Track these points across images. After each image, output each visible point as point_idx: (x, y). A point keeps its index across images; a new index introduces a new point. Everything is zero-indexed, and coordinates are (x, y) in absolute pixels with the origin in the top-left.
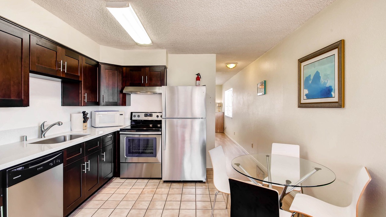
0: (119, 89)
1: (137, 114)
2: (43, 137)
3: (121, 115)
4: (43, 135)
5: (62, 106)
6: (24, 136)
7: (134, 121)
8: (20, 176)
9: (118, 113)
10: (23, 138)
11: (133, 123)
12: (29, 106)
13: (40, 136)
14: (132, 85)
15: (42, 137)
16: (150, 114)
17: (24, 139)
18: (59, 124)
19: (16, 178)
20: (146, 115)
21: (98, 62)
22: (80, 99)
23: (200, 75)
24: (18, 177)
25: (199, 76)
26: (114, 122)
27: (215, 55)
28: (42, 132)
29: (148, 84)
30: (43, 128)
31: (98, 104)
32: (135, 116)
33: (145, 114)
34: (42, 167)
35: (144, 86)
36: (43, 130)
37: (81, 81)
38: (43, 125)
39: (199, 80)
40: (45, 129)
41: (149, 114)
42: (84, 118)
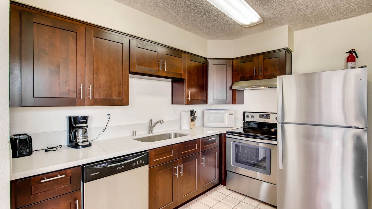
0: (229, 85)
1: (250, 115)
3: (230, 114)
5: (172, 104)
6: (134, 131)
7: (247, 122)
8: (98, 173)
9: (228, 113)
11: (246, 125)
12: (128, 105)
15: (150, 133)
16: (267, 115)
17: (134, 133)
18: (161, 122)
19: (93, 174)
20: (262, 116)
21: (206, 59)
22: (184, 98)
23: (355, 52)
24: (96, 174)
25: (354, 54)
26: (223, 122)
28: (150, 128)
29: (262, 76)
30: (151, 125)
31: (205, 102)
32: (248, 117)
33: (260, 115)
34: (122, 167)
35: (258, 79)
37: (185, 79)
38: (151, 122)
39: (354, 61)
41: (265, 115)
42: (191, 116)
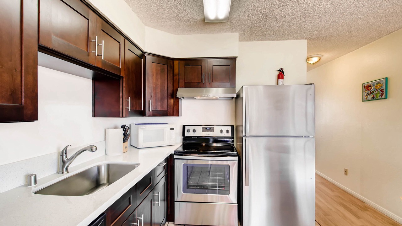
0: (170, 92)
1: (191, 128)
2: (65, 172)
3: (171, 129)
4: (65, 169)
5: (94, 118)
6: (31, 176)
7: (188, 137)
9: (168, 127)
10: (29, 178)
12: (37, 120)
13: (61, 170)
14: (188, 85)
15: (63, 173)
16: (210, 128)
17: (31, 179)
18: (92, 150)
20: (205, 130)
21: (143, 52)
22: (121, 106)
23: (283, 71)
25: (282, 73)
26: (163, 140)
27: (306, 40)
28: (64, 163)
29: (212, 84)
30: (64, 157)
31: (142, 113)
32: (188, 131)
33: (203, 128)
35: (206, 87)
36: (65, 159)
37: (123, 77)
38: (66, 152)
39: (283, 78)
40: (69, 157)
41: (208, 128)
42: (124, 134)
